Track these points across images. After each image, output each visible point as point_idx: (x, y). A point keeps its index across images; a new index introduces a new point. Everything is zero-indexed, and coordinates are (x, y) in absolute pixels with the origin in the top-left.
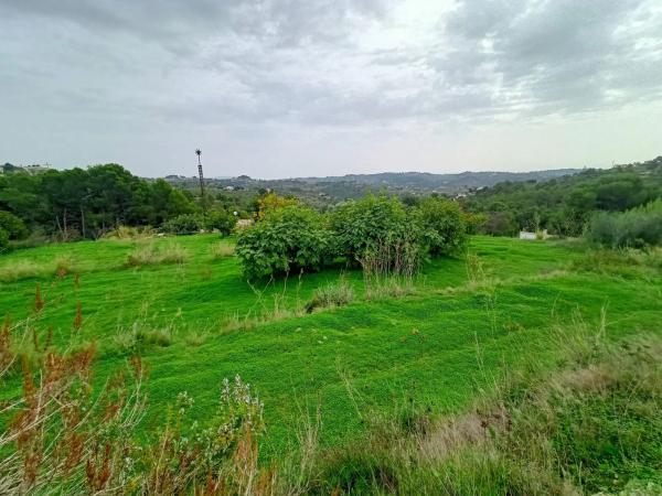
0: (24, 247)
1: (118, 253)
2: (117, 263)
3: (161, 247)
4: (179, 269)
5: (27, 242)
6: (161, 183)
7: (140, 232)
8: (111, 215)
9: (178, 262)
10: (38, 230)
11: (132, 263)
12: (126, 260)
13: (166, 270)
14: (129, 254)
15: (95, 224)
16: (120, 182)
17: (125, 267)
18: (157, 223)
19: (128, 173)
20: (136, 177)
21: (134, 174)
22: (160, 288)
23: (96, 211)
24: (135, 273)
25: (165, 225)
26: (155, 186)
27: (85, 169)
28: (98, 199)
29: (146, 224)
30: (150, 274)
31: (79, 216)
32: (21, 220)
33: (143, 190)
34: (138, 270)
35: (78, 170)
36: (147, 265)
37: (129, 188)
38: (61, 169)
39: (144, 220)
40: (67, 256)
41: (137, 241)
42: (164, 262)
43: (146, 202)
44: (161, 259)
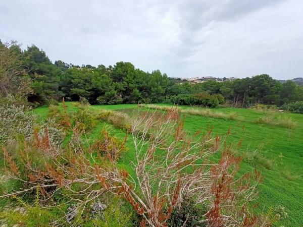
0: (222, 107)
1: (255, 116)
2: (253, 120)
3: (279, 117)
4: (287, 132)
5: (223, 106)
6: (289, 82)
7: (268, 108)
8: (256, 98)
9: (287, 128)
10: (228, 101)
11: (260, 122)
12: (258, 120)
13: (279, 130)
14: (261, 117)
15: (248, 101)
16: (266, 83)
17: (257, 123)
18: (280, 104)
19: (271, 78)
20: (275, 80)
21: (273, 79)
22: (273, 138)
23: (250, 96)
24: (260, 127)
25: (285, 106)
26: (284, 85)
27: (251, 77)
28: (252, 91)
29: (273, 104)
30: (268, 129)
31: (243, 97)
32: (223, 98)
33: (277, 86)
34: (263, 126)
35: (248, 78)
36: (267, 125)
37: (269, 85)
38: (241, 78)
39: (273, 102)
40: (234, 113)
41: (265, 112)
42: (279, 126)
43: (276, 93)
44: (277, 124)
